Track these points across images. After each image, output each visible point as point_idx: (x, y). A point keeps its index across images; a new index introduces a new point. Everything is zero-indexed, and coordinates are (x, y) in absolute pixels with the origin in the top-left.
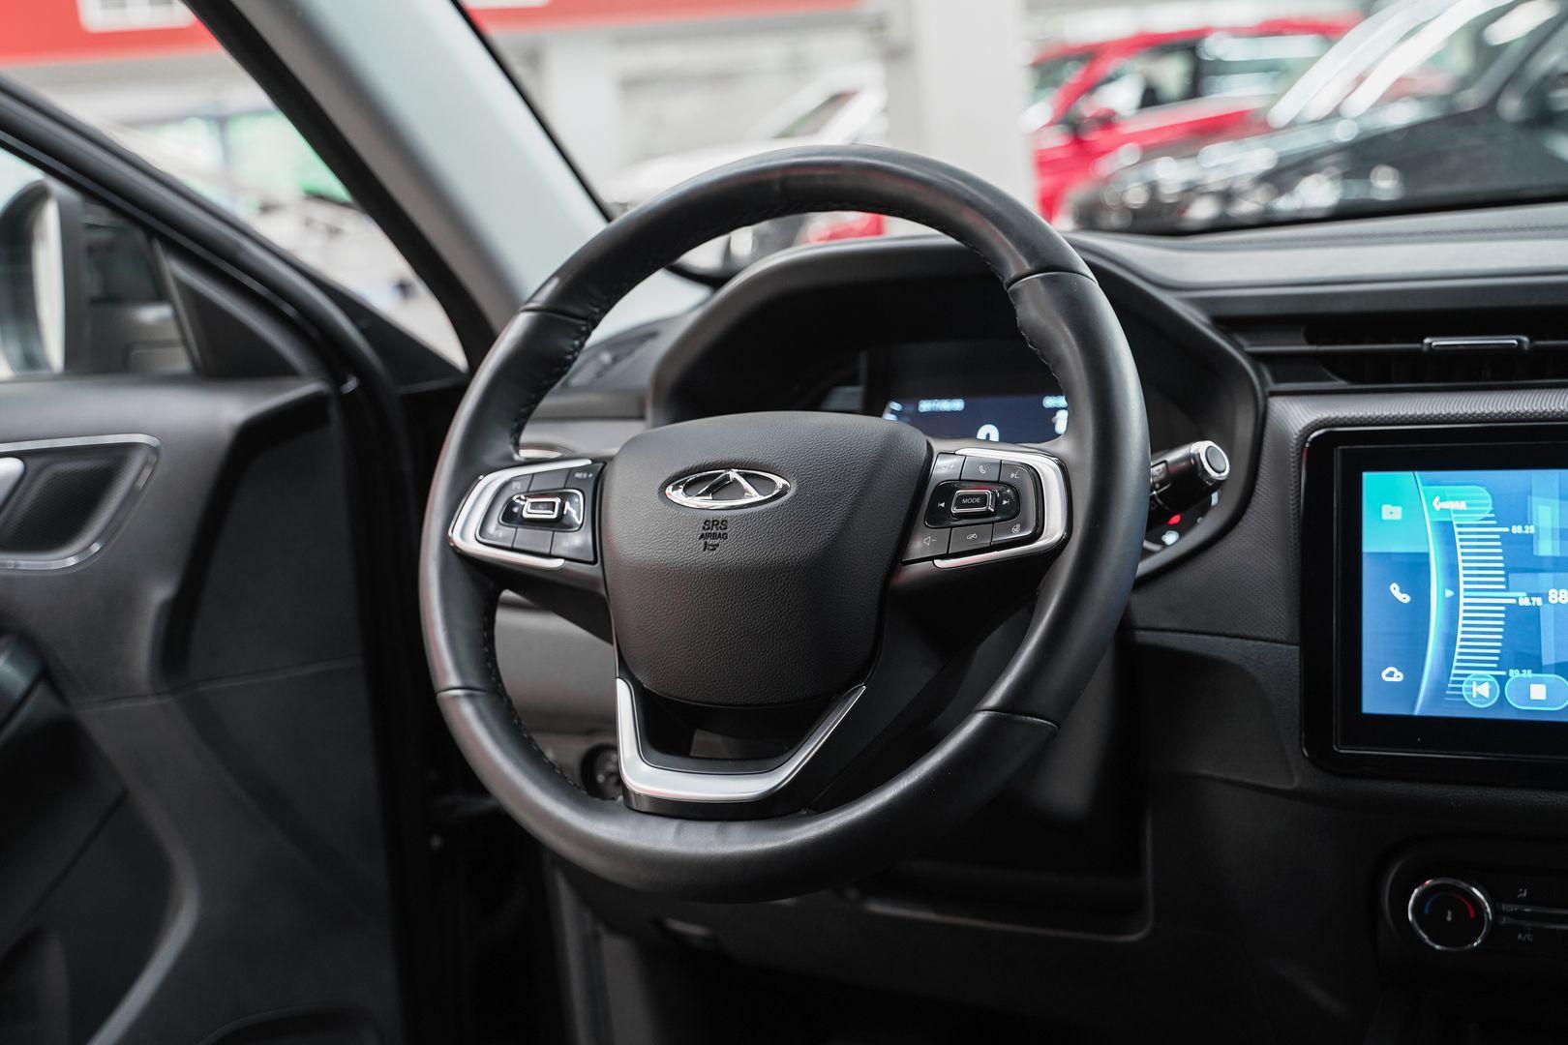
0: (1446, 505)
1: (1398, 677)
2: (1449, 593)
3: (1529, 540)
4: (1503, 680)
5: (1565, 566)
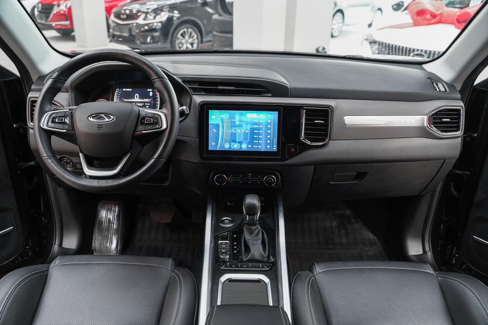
0: (222, 116)
1: (214, 144)
2: (222, 130)
3: (235, 122)
4: (230, 144)
5: (240, 126)
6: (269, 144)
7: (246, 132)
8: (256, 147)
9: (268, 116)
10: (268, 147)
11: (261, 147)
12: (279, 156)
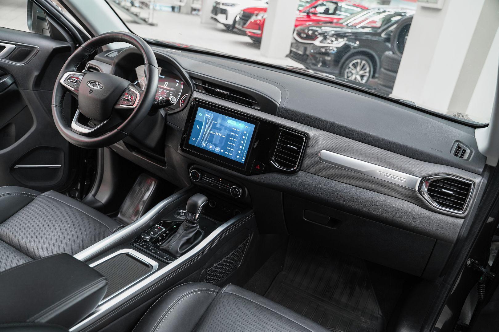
0: (207, 116)
1: (194, 139)
2: (204, 129)
3: (216, 124)
4: (207, 144)
5: (219, 129)
6: (239, 154)
7: (223, 136)
8: (228, 153)
9: (246, 127)
10: (238, 157)
11: (231, 155)
12: (244, 169)
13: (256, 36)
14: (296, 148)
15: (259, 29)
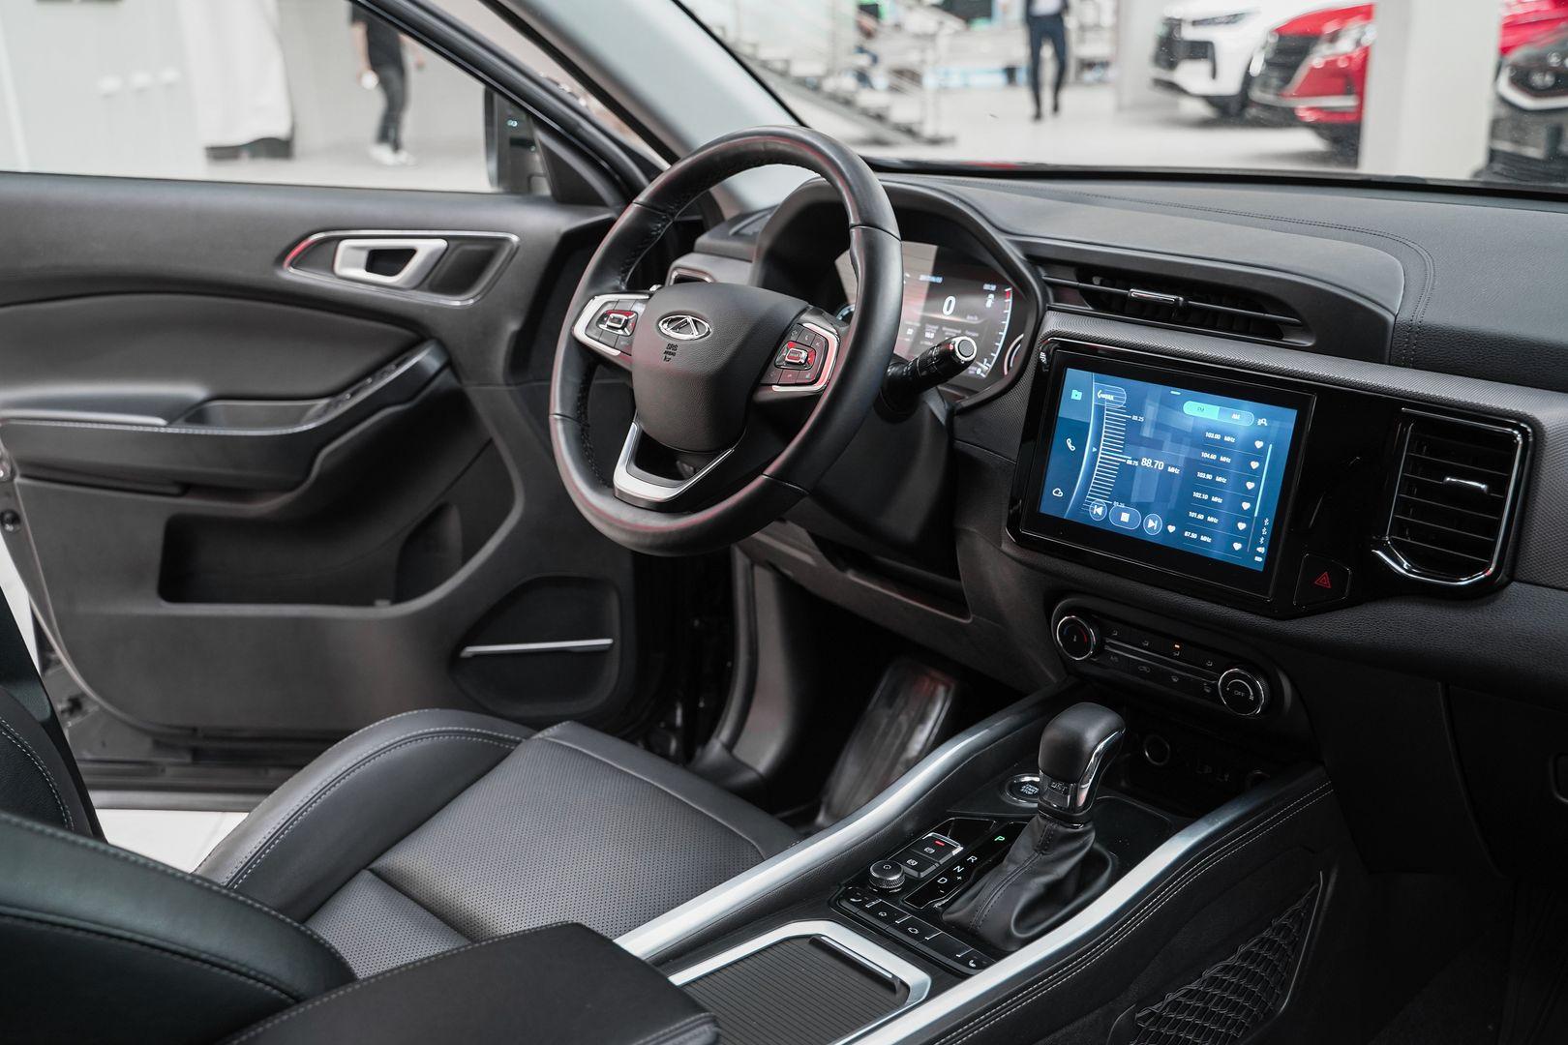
0: (1103, 396)
1: (1060, 495)
2: (1094, 450)
3: (1139, 426)
4: (1109, 506)
5: (1154, 446)
6: (1241, 536)
7: (1171, 470)
8: (1194, 536)
9: (1260, 422)
10: (1237, 546)
11: (1209, 540)
12: (1266, 594)
13: (1336, 120)
14: (1483, 486)
15: (1345, 92)
